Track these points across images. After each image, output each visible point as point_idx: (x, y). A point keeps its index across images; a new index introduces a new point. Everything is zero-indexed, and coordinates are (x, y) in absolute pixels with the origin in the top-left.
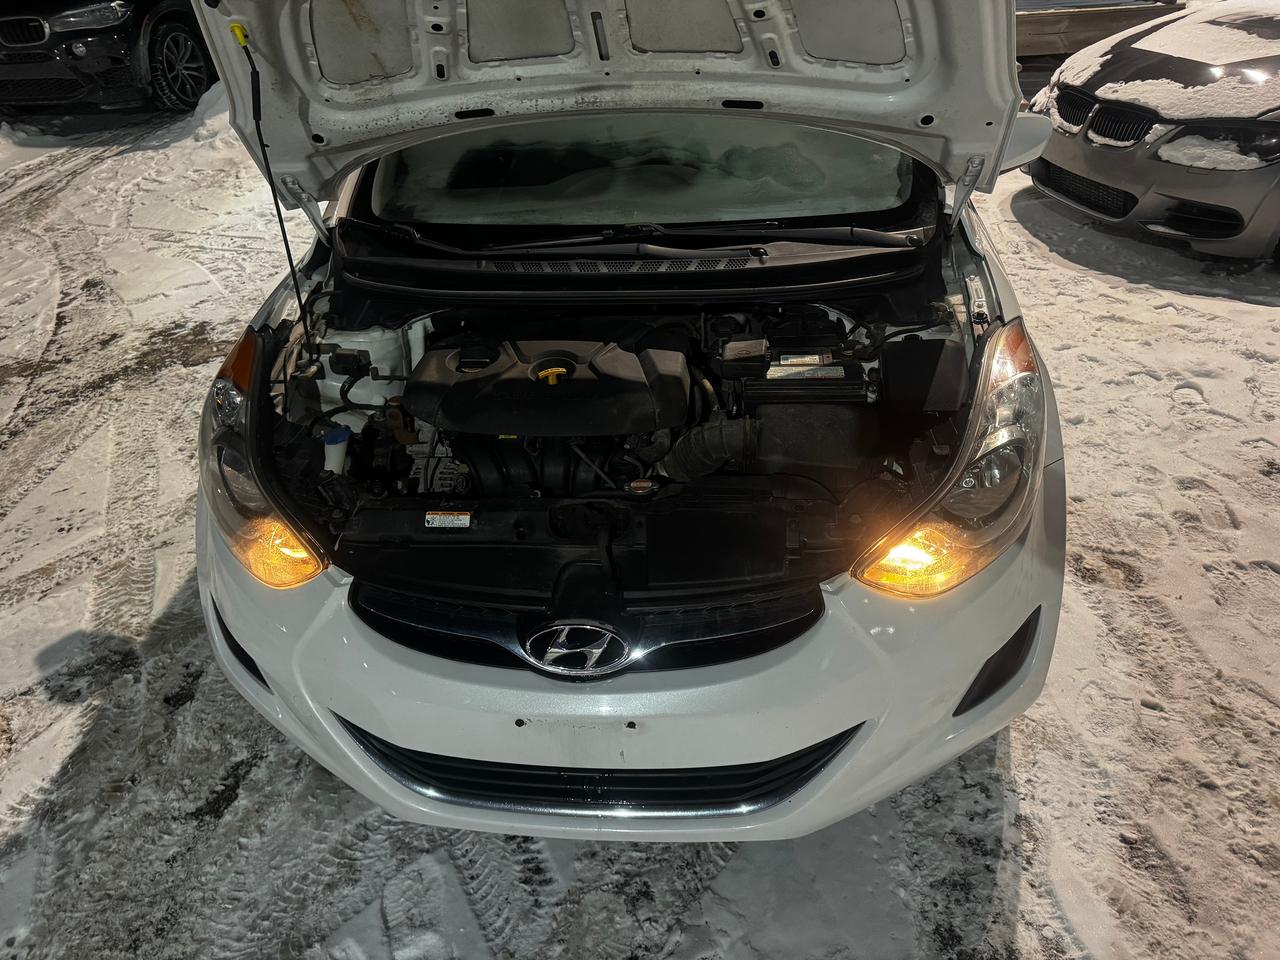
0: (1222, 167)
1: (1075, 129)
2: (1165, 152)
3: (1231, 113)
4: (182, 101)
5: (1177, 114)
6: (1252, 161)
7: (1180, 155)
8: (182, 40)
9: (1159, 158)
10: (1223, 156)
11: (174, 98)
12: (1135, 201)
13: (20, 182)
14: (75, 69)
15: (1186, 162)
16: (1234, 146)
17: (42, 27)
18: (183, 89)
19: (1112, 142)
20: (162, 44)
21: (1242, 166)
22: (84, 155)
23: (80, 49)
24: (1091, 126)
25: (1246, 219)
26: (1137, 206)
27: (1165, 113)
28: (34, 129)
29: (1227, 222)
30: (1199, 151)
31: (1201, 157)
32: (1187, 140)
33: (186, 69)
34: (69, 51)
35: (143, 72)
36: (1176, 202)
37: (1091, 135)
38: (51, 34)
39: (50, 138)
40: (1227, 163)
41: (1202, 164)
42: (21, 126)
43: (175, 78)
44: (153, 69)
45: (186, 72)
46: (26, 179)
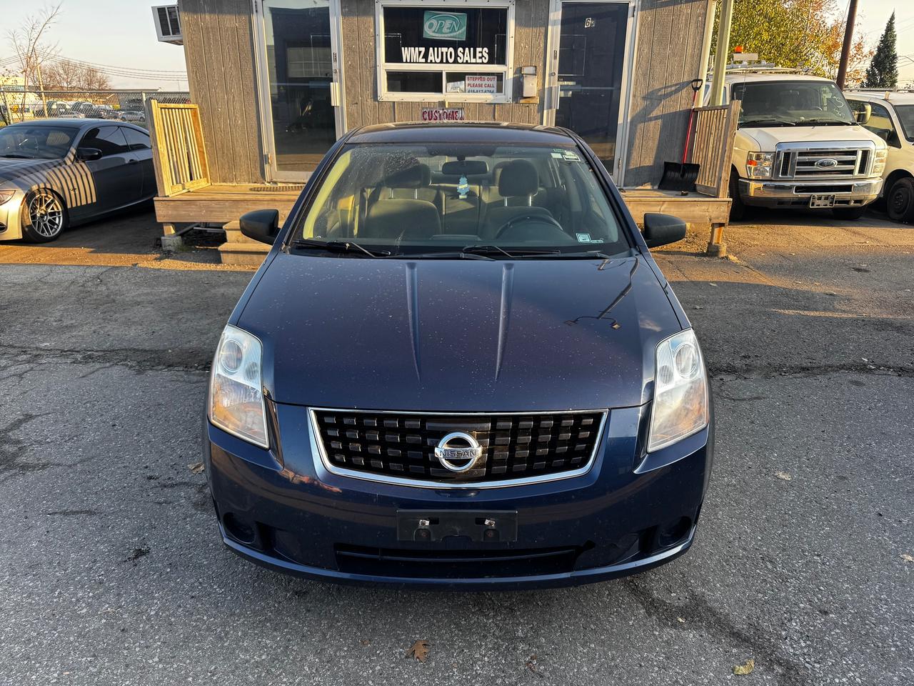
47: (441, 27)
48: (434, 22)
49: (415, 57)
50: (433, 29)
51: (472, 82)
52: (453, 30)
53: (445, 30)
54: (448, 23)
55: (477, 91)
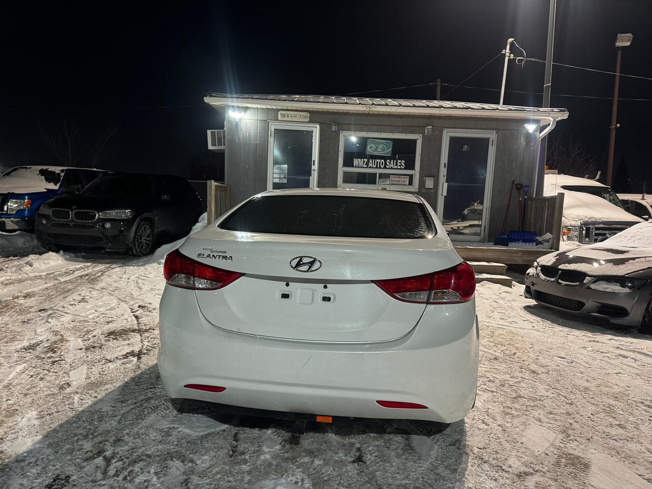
0: (616, 291)
1: (553, 279)
2: (593, 286)
3: (614, 274)
4: (141, 252)
5: (594, 274)
6: (627, 290)
7: (599, 287)
8: (147, 229)
9: (591, 289)
10: (615, 288)
11: (138, 250)
12: (584, 304)
13: (76, 272)
14: (103, 233)
15: (602, 290)
16: (619, 284)
17: (95, 215)
18: (142, 247)
19: (570, 283)
20: (141, 228)
21: (624, 291)
22: (101, 267)
23: (108, 225)
24: (559, 278)
25: (629, 311)
26: (584, 307)
27: (588, 273)
28: (73, 255)
29: (622, 312)
30: (606, 286)
31: (608, 288)
32: (600, 282)
33: (145, 240)
34: (103, 226)
35: (131, 238)
36: (599, 305)
37: (560, 281)
38: (98, 219)
39: (81, 259)
40: (617, 290)
41: (609, 290)
42: (67, 253)
43: (141, 242)
44: (135, 237)
45: (144, 241)
46: (78, 272)
47: (377, 148)
48: (373, 145)
49: (361, 164)
50: (373, 148)
51: (394, 179)
52: (384, 150)
53: (379, 150)
54: (381, 146)
55: (397, 184)
